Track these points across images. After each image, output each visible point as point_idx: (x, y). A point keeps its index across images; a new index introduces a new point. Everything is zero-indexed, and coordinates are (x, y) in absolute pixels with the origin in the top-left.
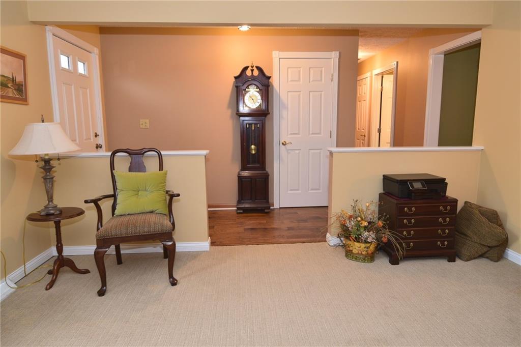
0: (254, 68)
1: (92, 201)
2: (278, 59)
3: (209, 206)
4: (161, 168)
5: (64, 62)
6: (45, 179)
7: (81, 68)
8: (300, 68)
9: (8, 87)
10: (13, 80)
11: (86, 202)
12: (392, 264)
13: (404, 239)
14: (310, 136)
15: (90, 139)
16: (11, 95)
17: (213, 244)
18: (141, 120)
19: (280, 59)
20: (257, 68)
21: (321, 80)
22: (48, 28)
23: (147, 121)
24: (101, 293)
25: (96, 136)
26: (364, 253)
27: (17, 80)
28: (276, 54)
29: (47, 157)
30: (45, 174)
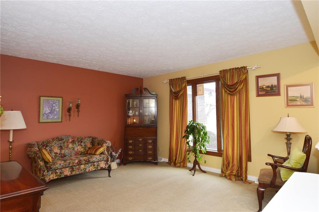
9: (297, 101)
10: (301, 97)
16: (299, 104)
27: (305, 96)
29: (288, 133)
30: (286, 142)
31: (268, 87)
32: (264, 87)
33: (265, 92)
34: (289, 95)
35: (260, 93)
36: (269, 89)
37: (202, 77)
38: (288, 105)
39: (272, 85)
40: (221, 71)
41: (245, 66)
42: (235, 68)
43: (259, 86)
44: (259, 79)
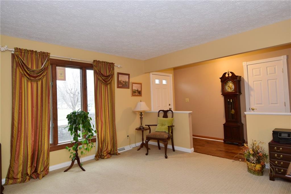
0: (229, 73)
1: (148, 125)
2: (246, 66)
3: (193, 136)
4: (172, 117)
5: (157, 82)
6: (140, 118)
7: (164, 82)
8: (260, 68)
9: (136, 92)
10: (138, 90)
11: (146, 125)
12: (270, 180)
13: (276, 165)
14: (270, 105)
15: (167, 106)
16: (137, 94)
17: (195, 151)
18: (186, 99)
19: (247, 65)
20: (231, 72)
21: (275, 73)
22: (151, 73)
23: (188, 99)
24: (147, 154)
25: (170, 105)
26: (253, 169)
27: (139, 90)
28: (244, 64)
29: (141, 112)
30: (140, 117)
31: (124, 82)
32: (122, 81)
33: (122, 85)
34: (133, 89)
35: (120, 86)
36: (124, 83)
37: (70, 60)
38: (133, 95)
39: (126, 81)
40: (94, 61)
41: (114, 63)
42: (107, 62)
43: (119, 80)
44: (119, 75)
